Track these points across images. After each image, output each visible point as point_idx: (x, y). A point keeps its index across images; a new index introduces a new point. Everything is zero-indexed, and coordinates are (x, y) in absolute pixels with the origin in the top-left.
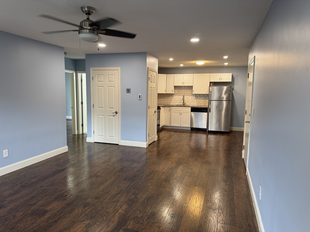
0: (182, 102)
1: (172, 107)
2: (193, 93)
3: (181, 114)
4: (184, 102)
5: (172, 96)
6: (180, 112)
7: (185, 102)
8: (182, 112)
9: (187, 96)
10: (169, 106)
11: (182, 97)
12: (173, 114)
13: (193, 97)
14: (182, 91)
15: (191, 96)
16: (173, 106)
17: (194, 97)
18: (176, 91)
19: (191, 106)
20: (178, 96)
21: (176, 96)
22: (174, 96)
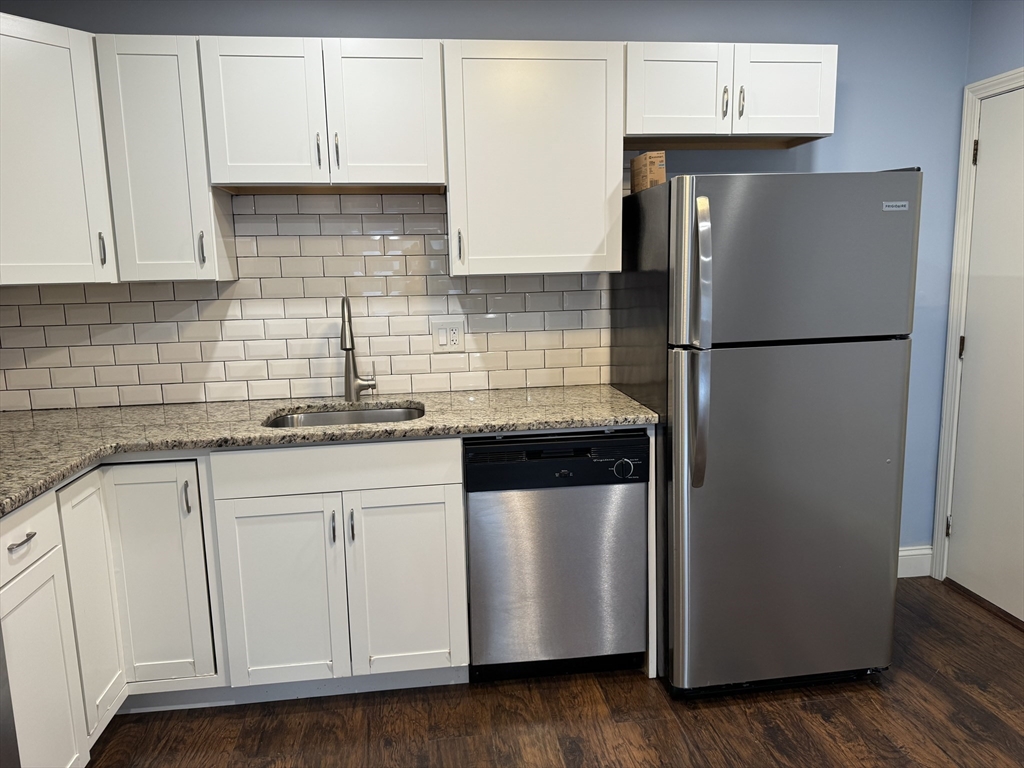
0: (335, 364)
1: (219, 459)
2: (458, 268)
3: (343, 531)
4: (351, 369)
5: (211, 310)
6: (332, 504)
7: (364, 364)
8: (353, 502)
9: (379, 308)
10: (178, 445)
11: (324, 317)
12: (233, 538)
13: (439, 305)
14: (313, 246)
15: (420, 305)
16: (223, 445)
17: (455, 306)
18: (246, 246)
19: (455, 421)
20: (274, 308)
21: (255, 309)
22: (234, 310)
